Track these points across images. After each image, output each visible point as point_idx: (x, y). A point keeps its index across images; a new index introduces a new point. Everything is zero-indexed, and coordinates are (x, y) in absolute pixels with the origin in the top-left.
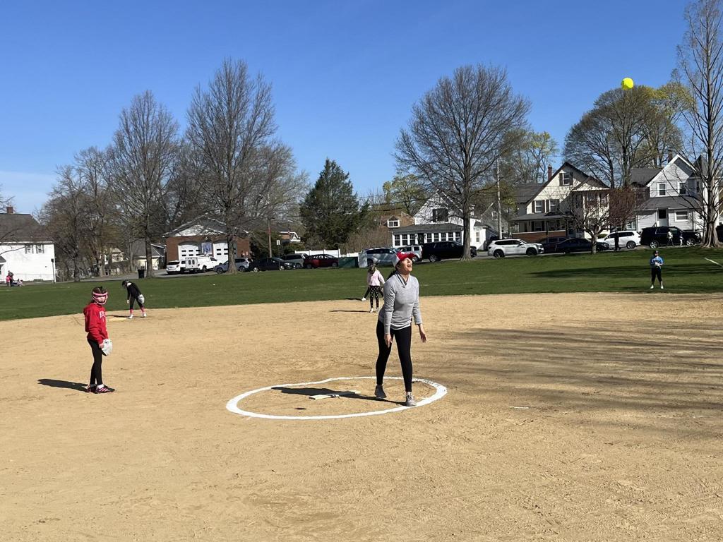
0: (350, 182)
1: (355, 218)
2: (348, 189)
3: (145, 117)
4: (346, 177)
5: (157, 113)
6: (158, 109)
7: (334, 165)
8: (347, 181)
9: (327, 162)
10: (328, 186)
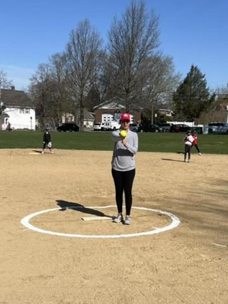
0: (205, 80)
1: (206, 102)
2: (204, 84)
3: (85, 35)
4: (203, 77)
5: (91, 33)
6: (92, 30)
7: (196, 69)
8: (203, 79)
9: (192, 67)
10: (191, 82)
